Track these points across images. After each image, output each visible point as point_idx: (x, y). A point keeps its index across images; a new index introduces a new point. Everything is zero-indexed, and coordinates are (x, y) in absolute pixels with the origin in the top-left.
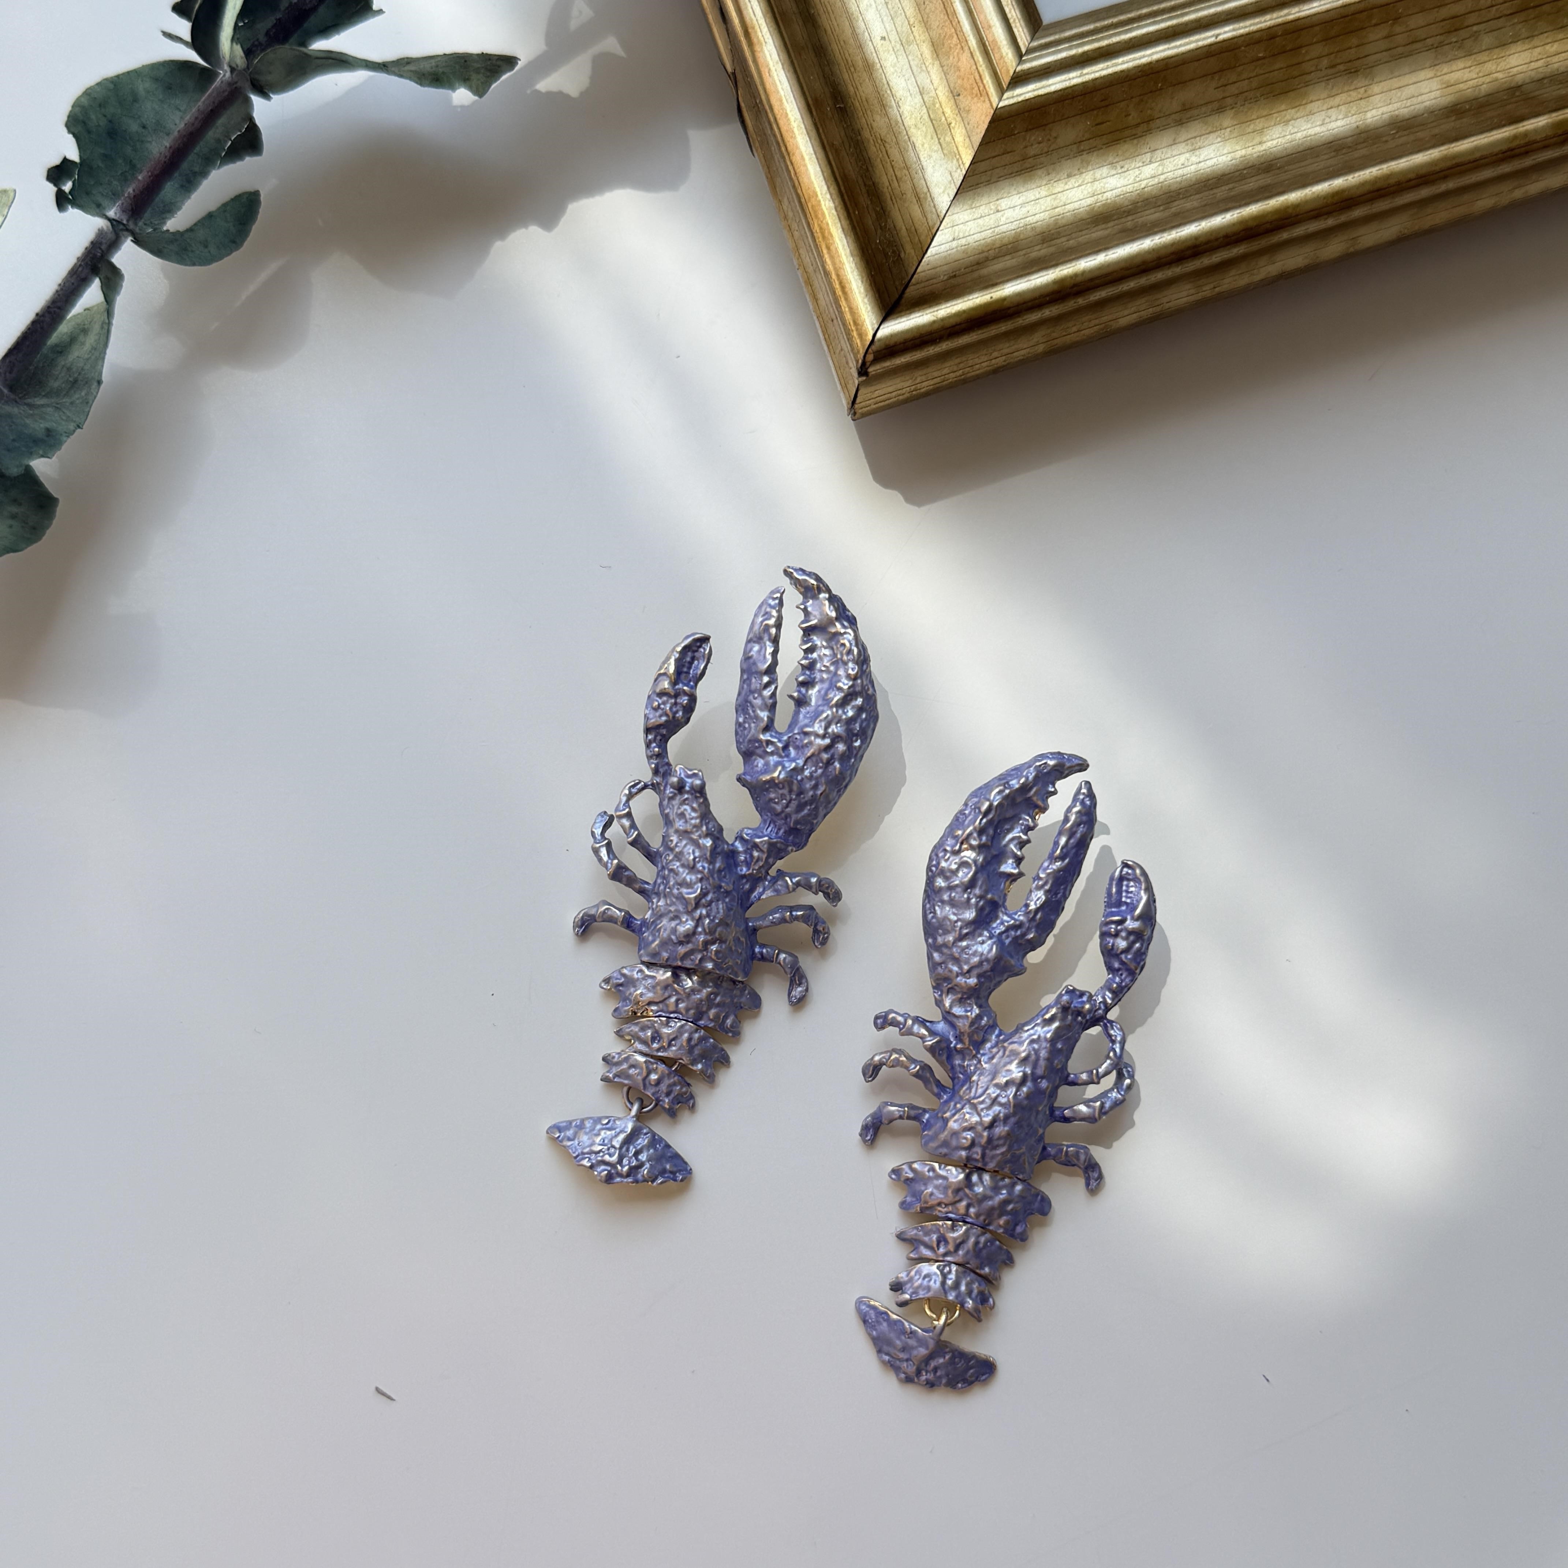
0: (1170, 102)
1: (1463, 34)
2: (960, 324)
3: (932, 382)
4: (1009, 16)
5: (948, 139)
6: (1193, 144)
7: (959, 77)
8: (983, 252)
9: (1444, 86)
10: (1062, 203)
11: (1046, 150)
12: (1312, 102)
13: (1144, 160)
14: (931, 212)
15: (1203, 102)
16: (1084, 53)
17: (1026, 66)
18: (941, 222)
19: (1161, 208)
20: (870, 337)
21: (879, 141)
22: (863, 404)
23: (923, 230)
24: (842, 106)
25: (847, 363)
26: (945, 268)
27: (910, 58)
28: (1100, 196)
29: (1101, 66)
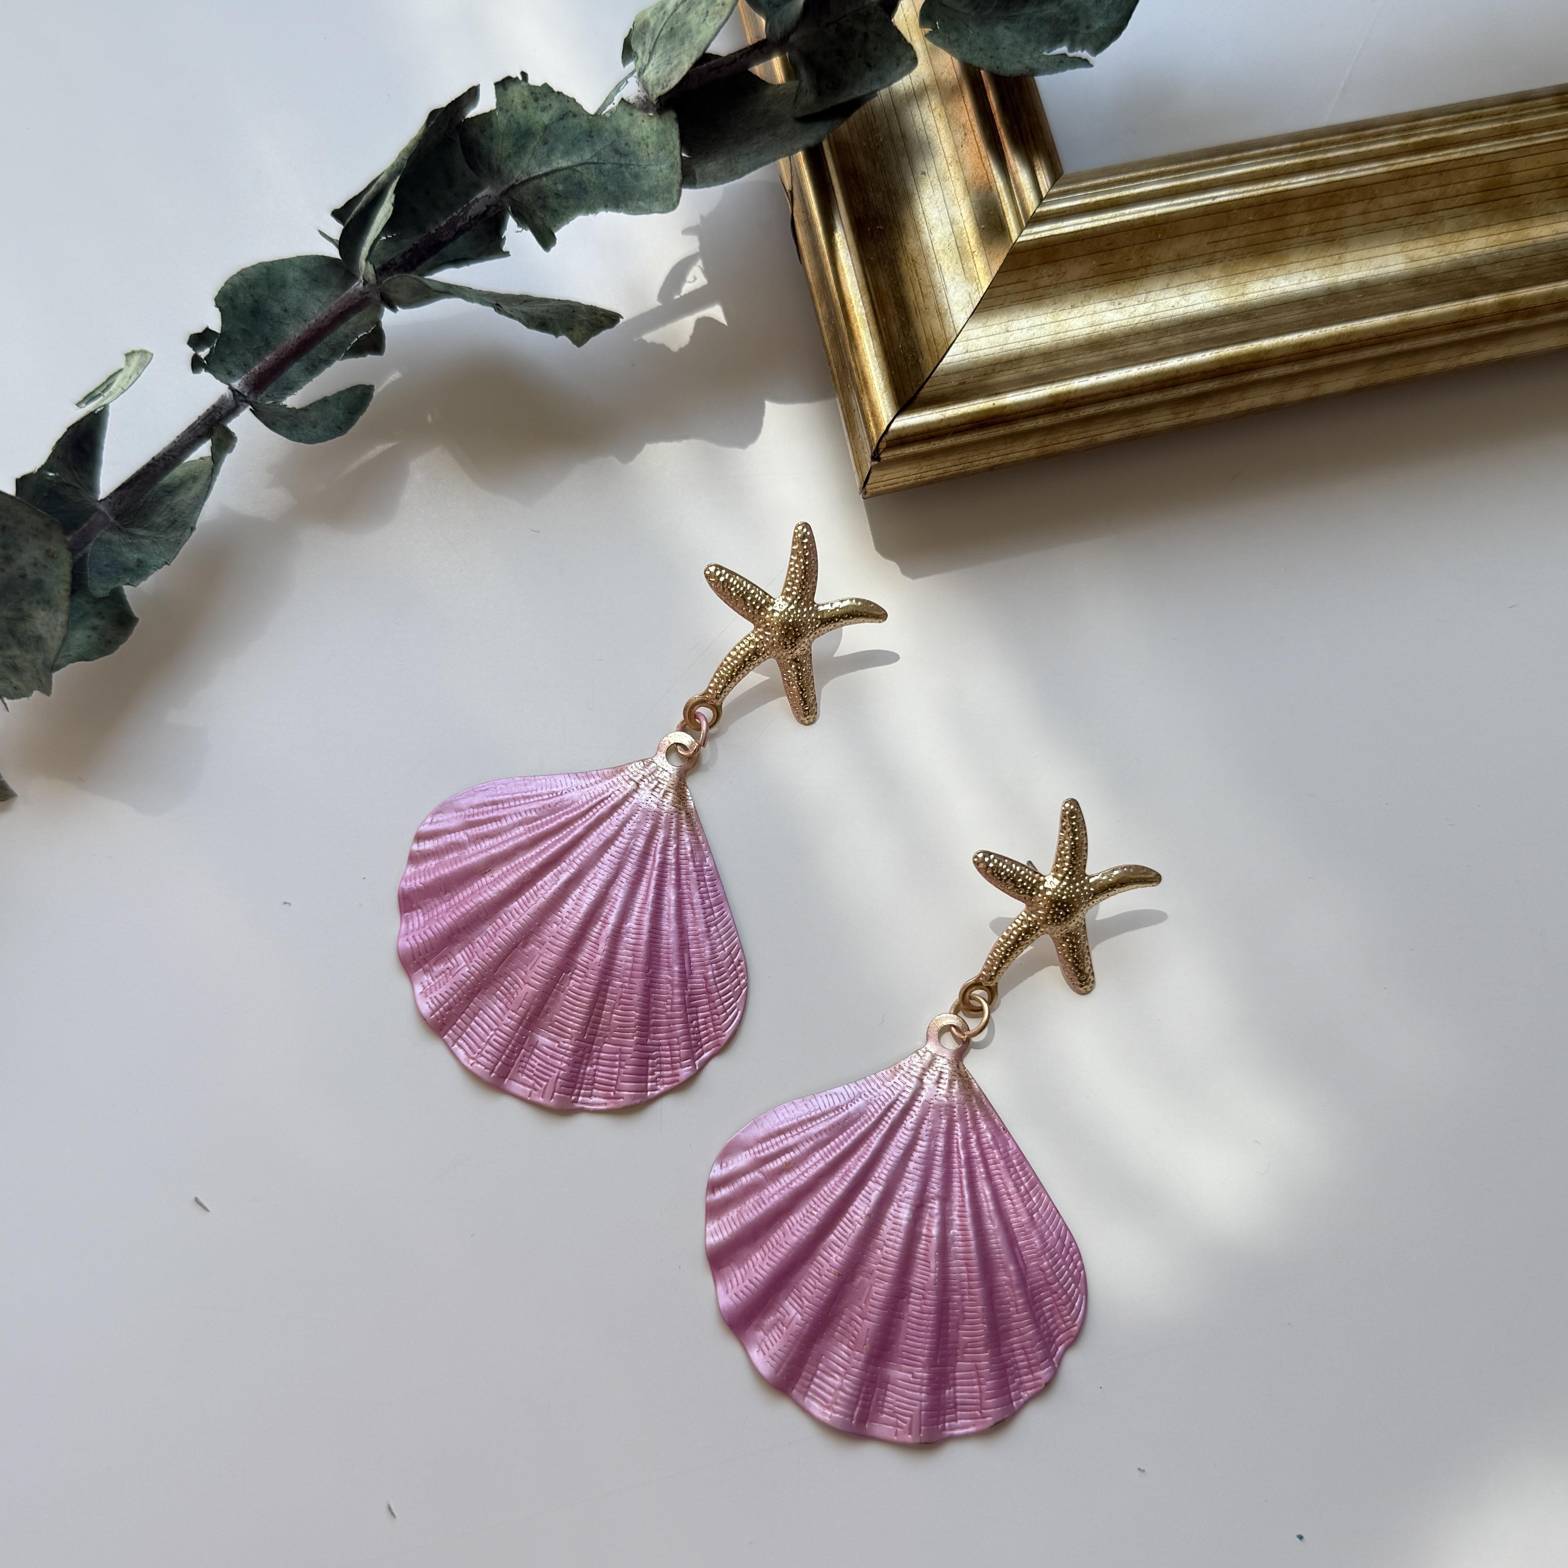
0: (1167, 251)
1: (1429, 217)
2: (965, 424)
3: (935, 473)
6: (1183, 290)
9: (1409, 260)
10: (1064, 330)
11: (1054, 282)
12: (1291, 263)
14: (950, 326)
16: (1097, 202)
17: (1045, 209)
18: (957, 336)
19: (1150, 342)
20: (884, 428)
21: (911, 261)
22: (874, 485)
23: (940, 340)
24: (881, 228)
25: (863, 448)
26: (957, 375)
27: (945, 192)
28: (1098, 327)
29: (1110, 214)
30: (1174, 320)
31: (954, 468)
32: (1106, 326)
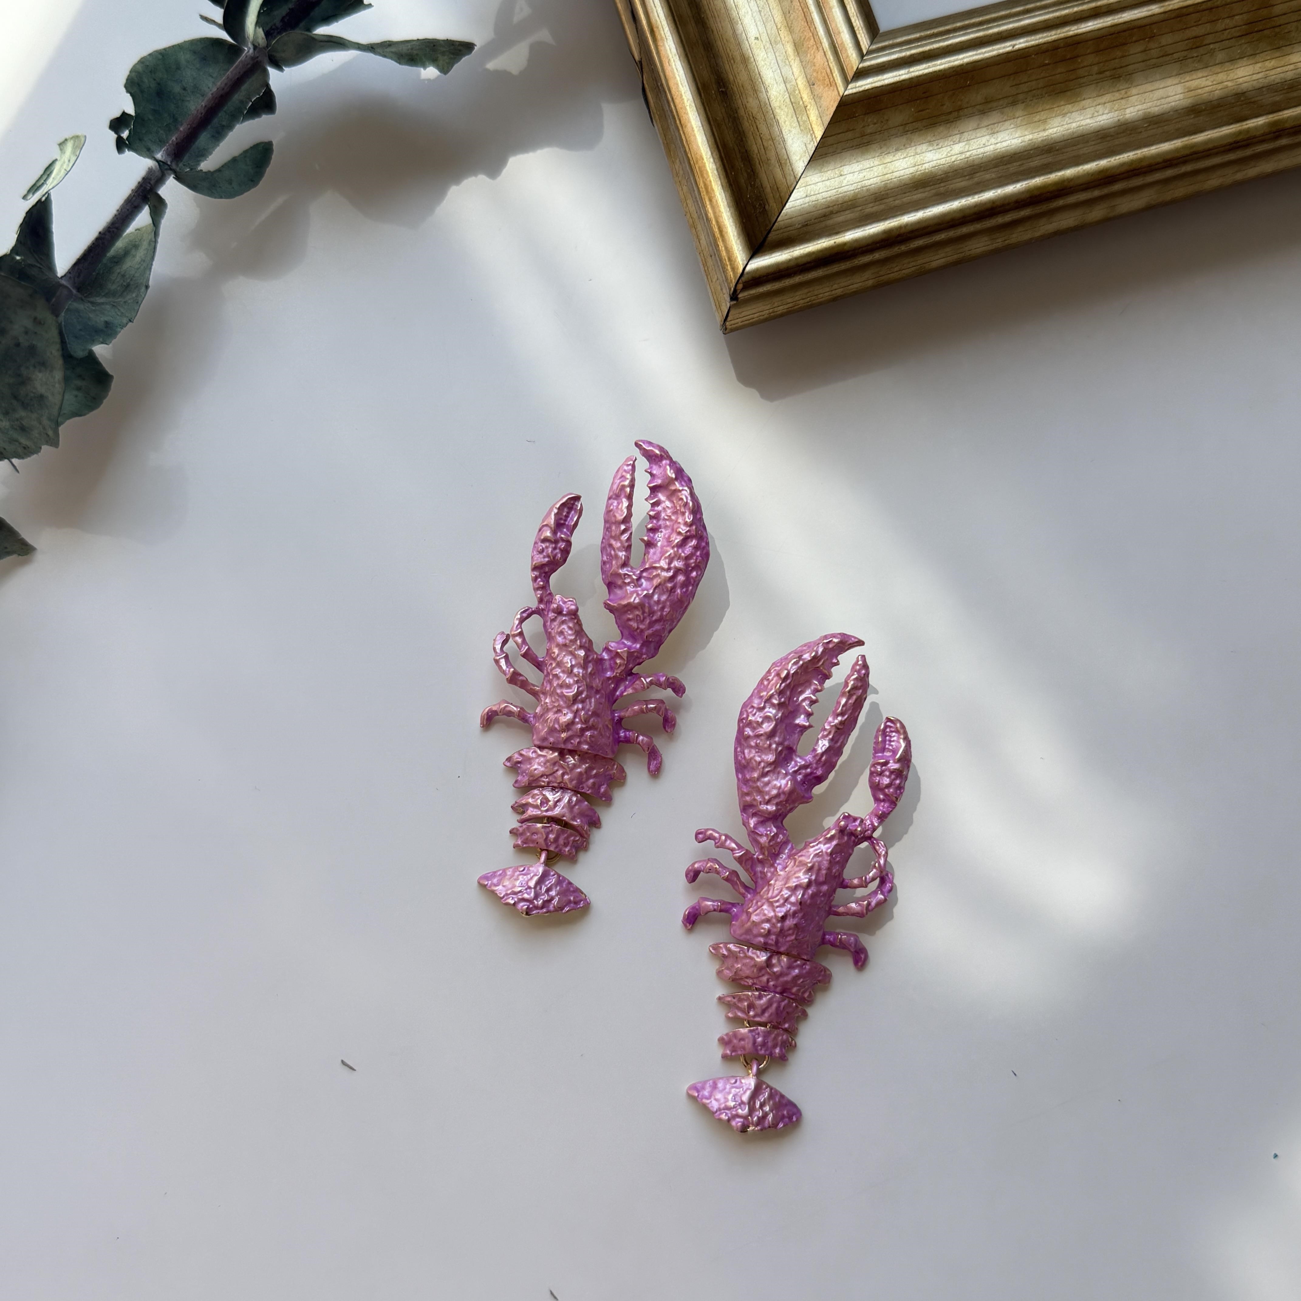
0: (976, 96)
1: (1202, 50)
2: (811, 263)
3: (786, 307)
4: (854, 24)
5: (805, 118)
6: (992, 129)
7: (814, 71)
8: (829, 207)
9: (1187, 90)
10: (890, 171)
11: (880, 129)
12: (1084, 99)
13: (954, 140)
14: (790, 174)
15: (1000, 97)
16: (912, 56)
17: (866, 64)
18: (797, 183)
19: (967, 178)
20: (740, 270)
21: (751, 118)
22: (733, 322)
23: (783, 188)
24: (724, 90)
25: (722, 290)
26: (800, 218)
27: (777, 54)
28: (920, 166)
29: (924, 66)
30: (986, 156)
31: (802, 302)
32: (927, 166)
